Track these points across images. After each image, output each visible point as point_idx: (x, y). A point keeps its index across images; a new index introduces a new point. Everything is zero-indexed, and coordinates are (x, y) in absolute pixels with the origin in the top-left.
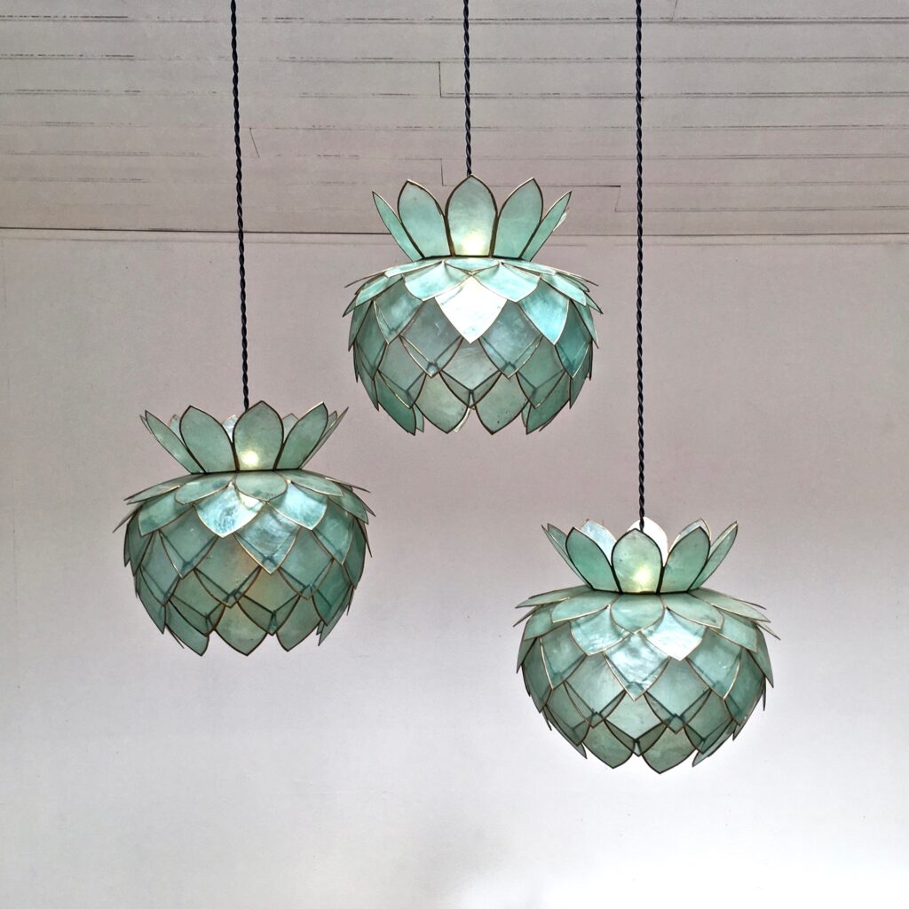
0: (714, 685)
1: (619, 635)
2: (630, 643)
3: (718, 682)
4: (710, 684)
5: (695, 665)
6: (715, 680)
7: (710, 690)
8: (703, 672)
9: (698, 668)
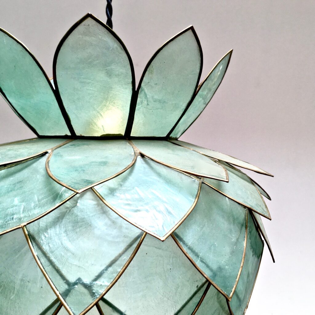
0: (215, 275)
1: (56, 196)
2: (75, 210)
3: (220, 269)
4: (208, 274)
5: (184, 243)
6: (215, 267)
7: (208, 284)
8: (197, 255)
9: (190, 248)
